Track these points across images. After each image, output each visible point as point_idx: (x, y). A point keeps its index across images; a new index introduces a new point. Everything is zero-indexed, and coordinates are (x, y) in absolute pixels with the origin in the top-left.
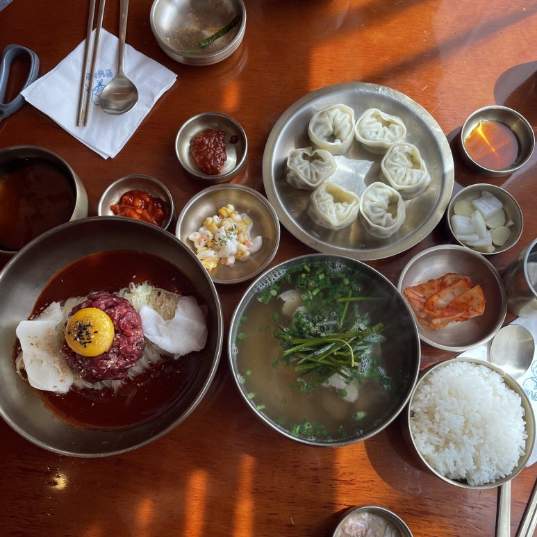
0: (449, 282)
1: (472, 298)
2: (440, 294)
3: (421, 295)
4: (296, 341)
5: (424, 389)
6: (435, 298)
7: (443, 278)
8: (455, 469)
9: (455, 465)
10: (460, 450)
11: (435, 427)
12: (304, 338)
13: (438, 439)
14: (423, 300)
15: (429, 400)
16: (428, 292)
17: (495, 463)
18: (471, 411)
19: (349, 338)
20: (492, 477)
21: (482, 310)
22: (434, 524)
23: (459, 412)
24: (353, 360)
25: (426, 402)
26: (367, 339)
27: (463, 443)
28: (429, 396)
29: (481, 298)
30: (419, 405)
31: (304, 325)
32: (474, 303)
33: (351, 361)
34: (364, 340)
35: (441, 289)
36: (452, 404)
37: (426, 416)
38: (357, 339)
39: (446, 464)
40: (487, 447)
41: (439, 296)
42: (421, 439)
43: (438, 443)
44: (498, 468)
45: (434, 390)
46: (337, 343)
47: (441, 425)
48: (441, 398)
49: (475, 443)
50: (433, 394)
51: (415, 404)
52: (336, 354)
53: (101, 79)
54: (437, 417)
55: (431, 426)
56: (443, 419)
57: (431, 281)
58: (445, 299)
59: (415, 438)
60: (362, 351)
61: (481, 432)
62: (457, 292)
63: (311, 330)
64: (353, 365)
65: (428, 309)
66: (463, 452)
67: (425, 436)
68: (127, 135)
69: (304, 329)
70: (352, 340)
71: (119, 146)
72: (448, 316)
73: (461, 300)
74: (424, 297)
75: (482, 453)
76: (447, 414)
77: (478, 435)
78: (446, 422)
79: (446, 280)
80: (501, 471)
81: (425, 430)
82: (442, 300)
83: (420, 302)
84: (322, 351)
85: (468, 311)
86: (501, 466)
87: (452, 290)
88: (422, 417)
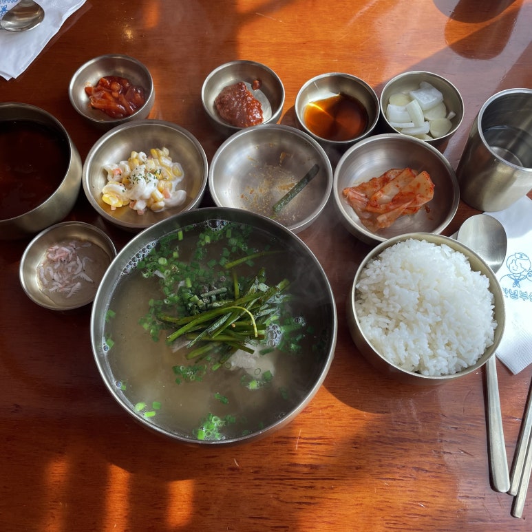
0: (393, 176)
1: (418, 185)
2: (383, 189)
3: (363, 195)
4: (182, 322)
5: (373, 264)
6: (378, 194)
7: (385, 174)
8: (406, 354)
9: (406, 350)
10: (412, 329)
11: (383, 305)
12: (192, 315)
13: (387, 321)
14: (366, 200)
15: (377, 275)
16: (369, 191)
17: (454, 346)
18: (428, 287)
19: (248, 303)
20: (452, 366)
21: (431, 195)
22: (412, 453)
23: (413, 287)
24: (256, 329)
25: (374, 277)
26: (271, 300)
27: (416, 321)
28: (378, 271)
29: (429, 182)
30: (366, 281)
31: (189, 301)
32: (422, 190)
33: (254, 330)
34: (268, 301)
35: (383, 186)
36: (405, 278)
37: (373, 294)
38: (259, 303)
39: (395, 350)
40: (445, 326)
41: (383, 192)
42: (367, 322)
43: (387, 326)
44: (459, 356)
45: (385, 265)
46: (234, 313)
47: (390, 302)
48: (392, 271)
49: (430, 321)
50: (383, 268)
51: (361, 281)
52: (234, 326)
53: (5, 4)
54: (386, 292)
55: (379, 305)
56: (392, 294)
57: (373, 179)
58: (390, 193)
59: (360, 322)
60: (267, 316)
61: (438, 308)
62: (401, 184)
63: (199, 304)
64: (256, 335)
65: (371, 206)
66: (416, 331)
67: (372, 319)
68: (32, 55)
69: (190, 305)
70: (252, 303)
71: (23, 66)
72: (393, 210)
73: (408, 190)
74: (366, 197)
75: (439, 334)
76: (397, 288)
77: (434, 312)
78: (396, 298)
79: (388, 175)
80: (464, 359)
81: (372, 311)
82: (386, 195)
83: (362, 201)
84: (216, 326)
85: (415, 200)
86: (463, 351)
87: (396, 183)
88: (370, 296)
